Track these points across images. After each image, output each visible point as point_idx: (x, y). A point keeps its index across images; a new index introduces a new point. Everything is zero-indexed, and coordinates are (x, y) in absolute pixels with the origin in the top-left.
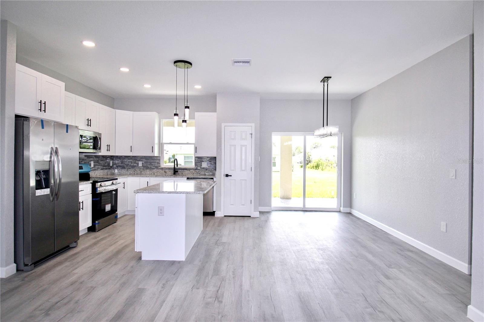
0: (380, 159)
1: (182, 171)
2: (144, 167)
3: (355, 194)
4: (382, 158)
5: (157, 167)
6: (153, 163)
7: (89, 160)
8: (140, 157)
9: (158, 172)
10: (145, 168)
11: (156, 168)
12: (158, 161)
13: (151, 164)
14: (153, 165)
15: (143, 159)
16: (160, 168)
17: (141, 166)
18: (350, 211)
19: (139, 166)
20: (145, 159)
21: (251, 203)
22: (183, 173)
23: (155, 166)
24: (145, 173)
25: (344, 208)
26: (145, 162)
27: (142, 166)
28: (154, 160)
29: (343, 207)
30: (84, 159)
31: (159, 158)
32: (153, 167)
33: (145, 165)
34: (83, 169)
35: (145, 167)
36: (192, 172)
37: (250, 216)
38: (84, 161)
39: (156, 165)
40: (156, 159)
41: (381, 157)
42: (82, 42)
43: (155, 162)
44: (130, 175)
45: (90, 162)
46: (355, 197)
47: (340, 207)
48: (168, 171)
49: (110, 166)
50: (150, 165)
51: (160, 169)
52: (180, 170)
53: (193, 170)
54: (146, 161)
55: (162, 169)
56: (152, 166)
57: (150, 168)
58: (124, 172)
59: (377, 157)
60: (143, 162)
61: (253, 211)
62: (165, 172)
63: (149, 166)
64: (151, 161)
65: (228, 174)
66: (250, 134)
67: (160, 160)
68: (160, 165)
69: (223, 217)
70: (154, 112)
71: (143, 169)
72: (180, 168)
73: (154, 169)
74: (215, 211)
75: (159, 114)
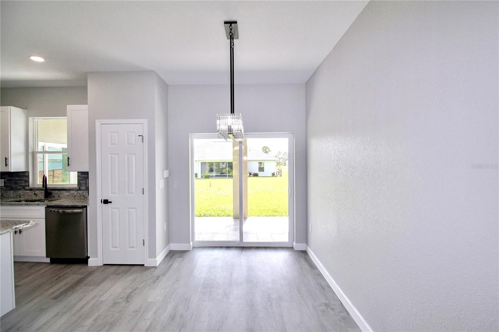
0: (339, 174)
1: (59, 192)
2: (6, 188)
3: (311, 224)
4: (341, 174)
5: (24, 188)
6: (18, 182)
9: (25, 194)
10: (9, 189)
11: (22, 189)
12: (26, 178)
13: (16, 182)
14: (20, 184)
15: (6, 176)
16: (27, 188)
17: (3, 186)
18: (306, 248)
20: (7, 176)
21: (144, 245)
22: (60, 195)
23: (22, 186)
24: (7, 196)
25: (299, 244)
26: (8, 180)
27: (5, 186)
28: (20, 177)
29: (296, 243)
31: (27, 174)
32: (20, 187)
33: (9, 184)
36: (73, 194)
37: (143, 265)
39: (22, 184)
40: (23, 176)
41: (340, 171)
43: (22, 180)
46: (311, 230)
47: (293, 241)
48: (39, 193)
50: (14, 184)
51: (28, 190)
52: (56, 191)
53: (75, 191)
54: (8, 178)
55: (31, 190)
56: (18, 185)
57: (14, 188)
59: (335, 171)
60: (6, 180)
61: (147, 256)
62: (35, 194)
63: (14, 186)
64: (17, 178)
65: (108, 200)
66: (139, 136)
67: (28, 177)
68: (28, 185)
69: (101, 266)
70: (9, 107)
71: (6, 190)
72: (55, 188)
73: (20, 190)
74: (89, 257)
75: (26, 110)
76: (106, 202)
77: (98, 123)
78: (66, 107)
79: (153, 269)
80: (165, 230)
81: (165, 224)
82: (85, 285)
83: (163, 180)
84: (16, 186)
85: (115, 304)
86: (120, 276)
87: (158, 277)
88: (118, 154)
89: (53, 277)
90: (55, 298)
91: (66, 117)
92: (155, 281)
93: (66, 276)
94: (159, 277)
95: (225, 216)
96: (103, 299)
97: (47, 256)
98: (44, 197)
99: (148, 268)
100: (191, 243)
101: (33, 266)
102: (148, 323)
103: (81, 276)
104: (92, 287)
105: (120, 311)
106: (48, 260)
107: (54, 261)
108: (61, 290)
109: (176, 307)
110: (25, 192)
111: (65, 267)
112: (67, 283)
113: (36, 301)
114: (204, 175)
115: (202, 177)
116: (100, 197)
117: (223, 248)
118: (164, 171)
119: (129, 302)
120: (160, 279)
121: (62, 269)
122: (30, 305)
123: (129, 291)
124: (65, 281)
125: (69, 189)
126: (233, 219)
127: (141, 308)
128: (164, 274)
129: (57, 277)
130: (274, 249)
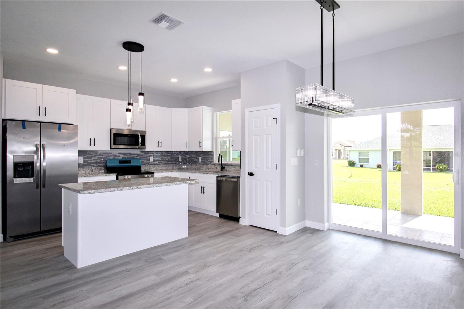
6: (208, 159)
7: (147, 155)
8: (200, 153)
9: (211, 168)
12: (212, 156)
13: (207, 159)
16: (212, 163)
19: (199, 161)
20: (203, 155)
21: (277, 214)
24: (202, 168)
26: (203, 157)
27: (201, 161)
28: (209, 155)
30: (140, 154)
31: (212, 153)
33: (203, 160)
34: (131, 163)
35: (204, 163)
37: (276, 232)
38: (140, 156)
39: (210, 160)
40: (210, 155)
42: (45, 49)
43: (209, 158)
44: (193, 170)
45: (148, 158)
48: (218, 167)
49: (178, 161)
50: (206, 160)
51: (212, 165)
52: (228, 167)
54: (203, 156)
55: (214, 164)
57: (206, 163)
58: (189, 167)
60: (202, 158)
61: (279, 225)
62: (216, 168)
63: (206, 162)
64: (207, 156)
65: (252, 173)
66: (273, 119)
67: (213, 155)
68: (213, 161)
69: (247, 226)
70: (202, 107)
71: (202, 164)
72: (227, 164)
73: (209, 164)
74: (240, 217)
75: (212, 108)
76: (251, 174)
77: (247, 111)
78: (231, 101)
79: (282, 236)
80: (299, 205)
81: (299, 200)
82: (231, 235)
83: (297, 159)
84: (207, 161)
85: (241, 250)
86: (255, 235)
87: (281, 243)
88: (259, 135)
89: (216, 226)
90: (209, 237)
91: (231, 111)
92: (278, 245)
93: (223, 227)
94: (283, 243)
95: (391, 209)
96: (235, 246)
97: (217, 212)
98: (220, 170)
99: (279, 235)
100: (326, 224)
101: (209, 217)
102: (254, 268)
103: (231, 229)
104: (233, 237)
105: (241, 256)
106: (218, 215)
107: (221, 216)
108: (216, 234)
109: (281, 266)
110: (211, 166)
111: (226, 222)
112: (221, 231)
113: (200, 236)
114: (397, 167)
115: (394, 169)
116: (247, 171)
117: (361, 236)
118: (297, 150)
119: (251, 252)
120: (282, 244)
121: (223, 222)
122: (196, 237)
123: (255, 245)
124: (221, 230)
125: (235, 165)
126: (400, 214)
127: (255, 258)
128: (288, 242)
129: (218, 226)
130: (431, 250)
